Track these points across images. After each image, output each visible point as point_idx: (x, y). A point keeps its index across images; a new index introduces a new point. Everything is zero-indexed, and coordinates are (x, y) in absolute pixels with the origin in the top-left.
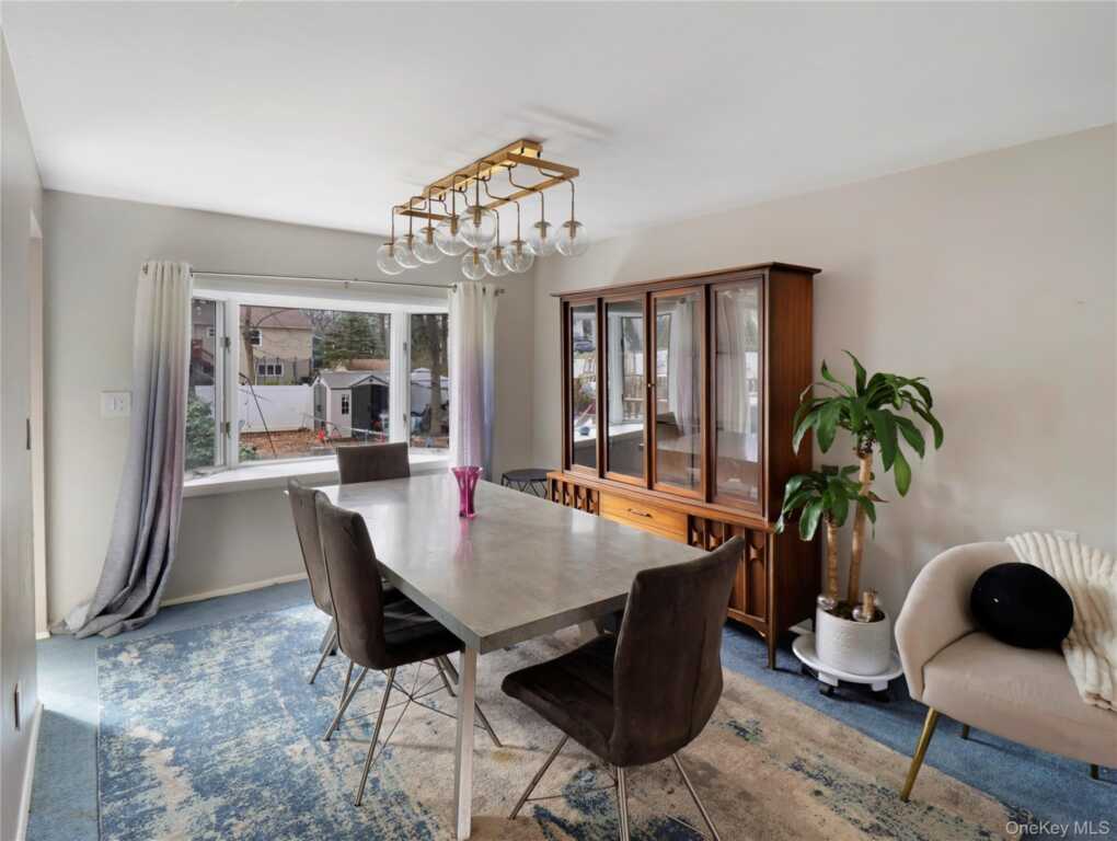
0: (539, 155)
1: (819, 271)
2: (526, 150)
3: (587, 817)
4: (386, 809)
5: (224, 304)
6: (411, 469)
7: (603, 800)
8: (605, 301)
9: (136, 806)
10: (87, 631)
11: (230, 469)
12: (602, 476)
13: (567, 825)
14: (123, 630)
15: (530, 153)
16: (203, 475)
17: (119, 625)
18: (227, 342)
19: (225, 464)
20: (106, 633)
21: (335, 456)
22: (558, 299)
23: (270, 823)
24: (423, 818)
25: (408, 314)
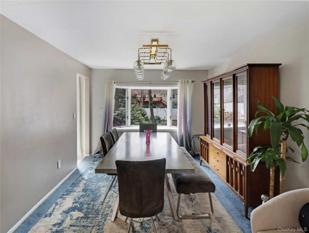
0: (158, 43)
1: (281, 64)
2: (153, 43)
3: (141, 230)
4: (105, 207)
5: (127, 89)
6: (157, 131)
7: (149, 228)
8: (213, 82)
9: (73, 189)
10: (94, 156)
11: (128, 127)
12: (212, 139)
13: (134, 230)
14: (100, 157)
15: (155, 43)
16: (121, 127)
17: (99, 156)
18: (128, 98)
19: (127, 125)
20: (97, 157)
21: (139, 126)
22: (203, 83)
23: (86, 201)
24: (110, 213)
25: (171, 90)
